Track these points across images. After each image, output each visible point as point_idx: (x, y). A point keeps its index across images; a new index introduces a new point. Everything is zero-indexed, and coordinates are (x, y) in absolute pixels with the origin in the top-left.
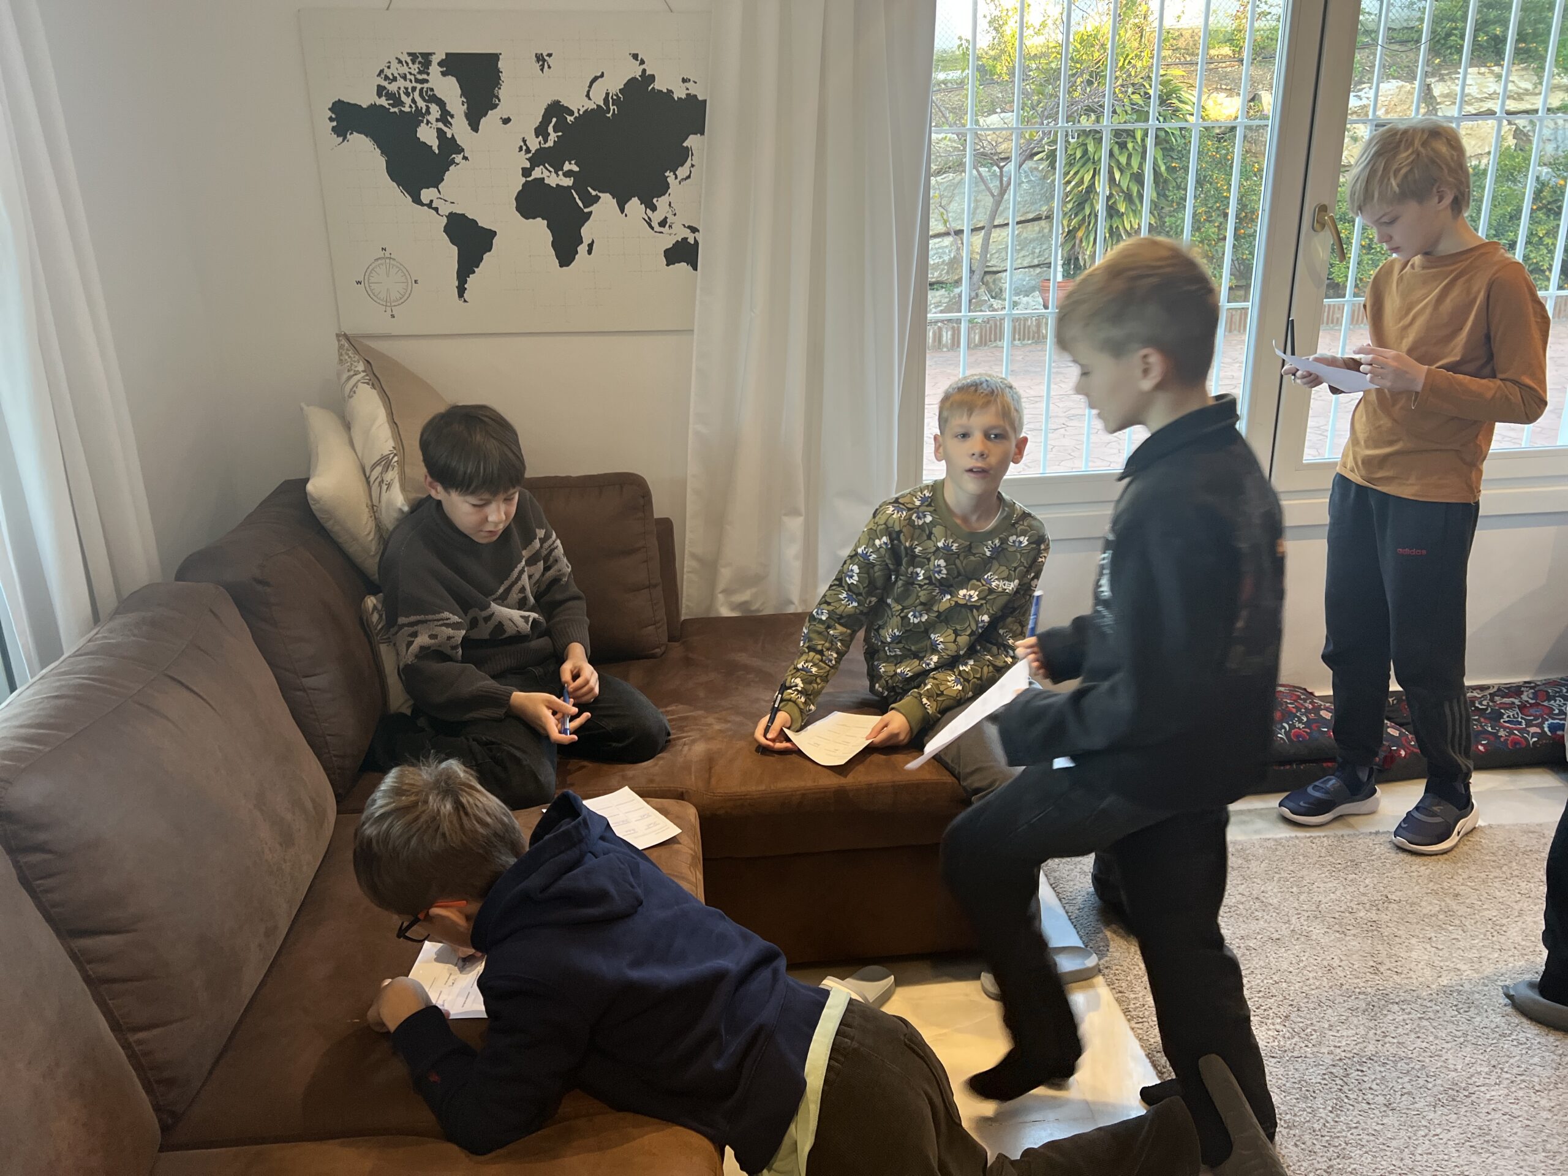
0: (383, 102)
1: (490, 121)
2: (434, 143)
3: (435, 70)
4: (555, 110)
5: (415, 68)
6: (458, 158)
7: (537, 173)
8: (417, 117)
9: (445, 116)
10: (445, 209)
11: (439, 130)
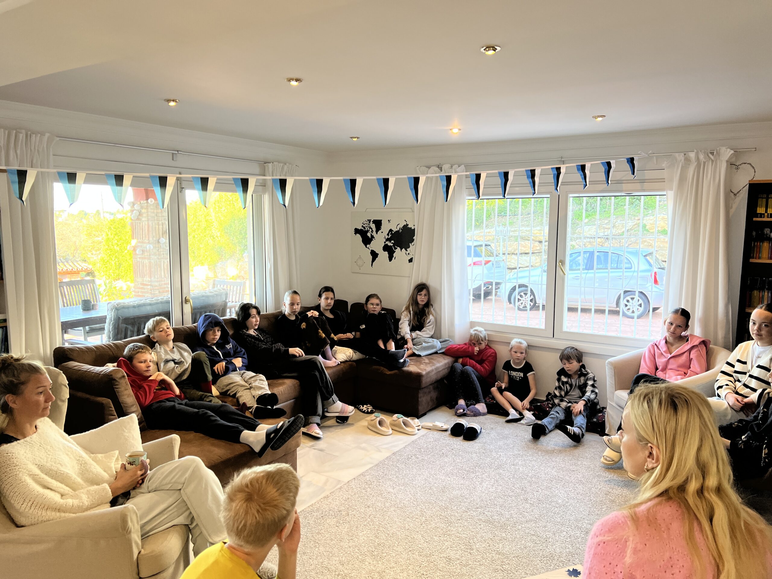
0: (363, 228)
1: (380, 232)
2: (370, 236)
3: (371, 222)
4: (391, 230)
5: (368, 222)
6: (374, 239)
7: (387, 243)
8: (368, 231)
9: (372, 231)
10: (371, 249)
11: (371, 234)
